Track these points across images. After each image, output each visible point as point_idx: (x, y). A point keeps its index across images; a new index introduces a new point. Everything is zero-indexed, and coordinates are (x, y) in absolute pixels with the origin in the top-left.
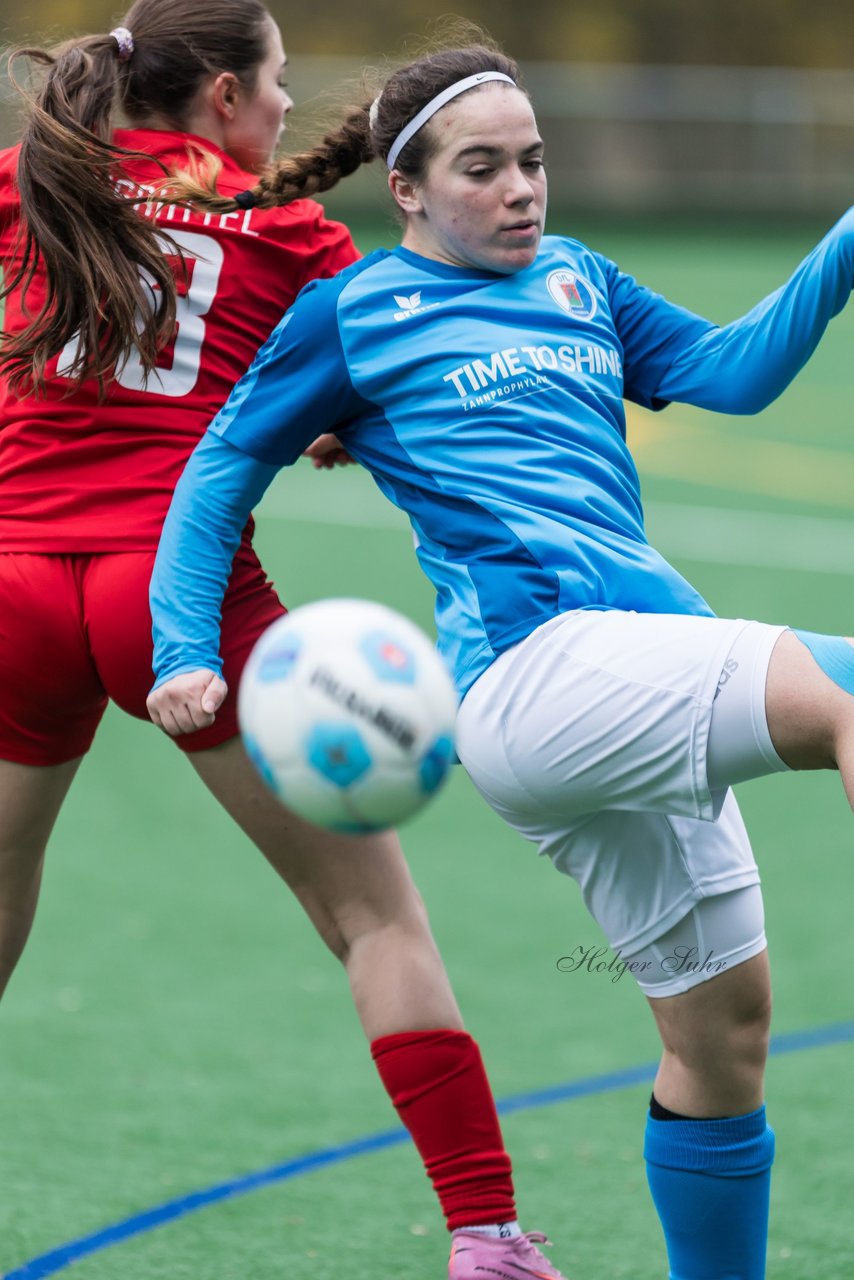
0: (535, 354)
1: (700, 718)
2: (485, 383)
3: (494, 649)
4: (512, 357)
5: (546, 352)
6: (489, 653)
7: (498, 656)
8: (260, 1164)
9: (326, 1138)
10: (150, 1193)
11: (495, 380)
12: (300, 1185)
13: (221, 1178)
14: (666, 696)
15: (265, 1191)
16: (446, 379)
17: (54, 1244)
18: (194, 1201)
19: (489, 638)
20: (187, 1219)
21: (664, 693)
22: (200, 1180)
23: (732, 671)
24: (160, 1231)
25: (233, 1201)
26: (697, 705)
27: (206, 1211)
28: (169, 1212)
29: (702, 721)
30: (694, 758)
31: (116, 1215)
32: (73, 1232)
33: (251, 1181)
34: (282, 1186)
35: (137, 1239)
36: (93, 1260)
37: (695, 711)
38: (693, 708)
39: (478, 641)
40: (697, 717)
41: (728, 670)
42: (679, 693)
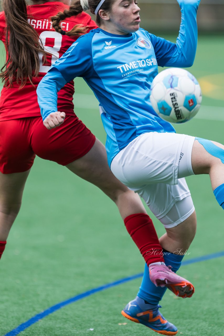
0: (140, 62)
1: (175, 169)
2: (128, 69)
3: (119, 149)
4: (134, 63)
5: (143, 61)
6: (118, 150)
7: (120, 151)
8: (111, 281)
9: (128, 274)
10: (82, 289)
11: (131, 69)
12: (121, 286)
13: (101, 285)
14: (166, 163)
15: (112, 288)
16: (118, 68)
17: (57, 303)
18: (93, 291)
19: (119, 146)
20: (92, 296)
21: (165, 163)
22: (95, 285)
23: (182, 156)
24: (85, 299)
25: (104, 291)
26: (174, 166)
27: (97, 294)
28: (87, 294)
29: (176, 170)
30: (174, 178)
31: (73, 295)
32: (62, 299)
33: (108, 286)
34: (117, 287)
35: (79, 301)
36: (67, 307)
37: (174, 167)
38: (173, 166)
39: (116, 147)
40: (175, 168)
41: (181, 156)
42: (170, 163)
